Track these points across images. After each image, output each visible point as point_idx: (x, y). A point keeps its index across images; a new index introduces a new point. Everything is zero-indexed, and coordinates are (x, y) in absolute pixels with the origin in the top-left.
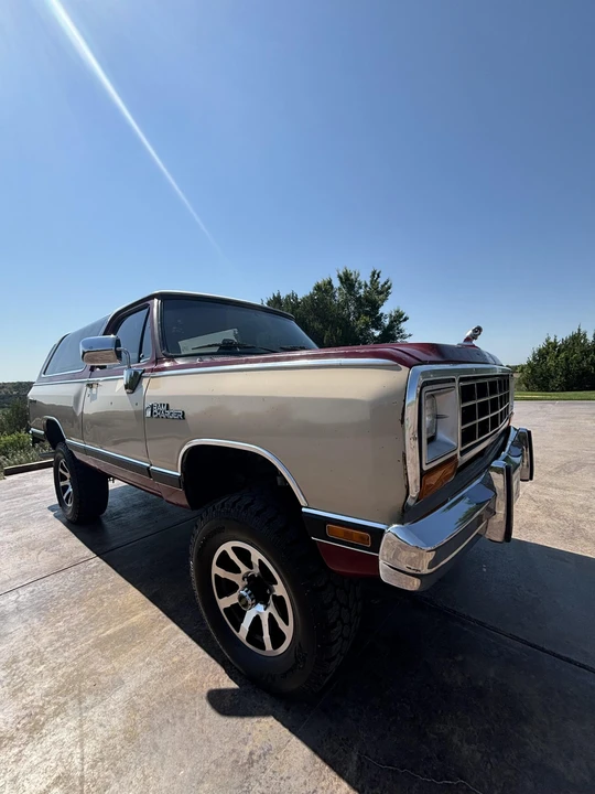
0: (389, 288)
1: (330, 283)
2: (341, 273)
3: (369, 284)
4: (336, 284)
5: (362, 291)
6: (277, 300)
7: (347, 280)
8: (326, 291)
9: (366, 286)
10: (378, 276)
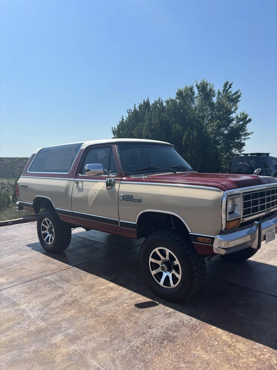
0: (239, 96)
1: (191, 89)
2: (199, 84)
3: (221, 92)
4: (196, 90)
5: (215, 99)
6: (146, 105)
7: (204, 89)
8: (187, 96)
9: (219, 93)
10: (230, 87)
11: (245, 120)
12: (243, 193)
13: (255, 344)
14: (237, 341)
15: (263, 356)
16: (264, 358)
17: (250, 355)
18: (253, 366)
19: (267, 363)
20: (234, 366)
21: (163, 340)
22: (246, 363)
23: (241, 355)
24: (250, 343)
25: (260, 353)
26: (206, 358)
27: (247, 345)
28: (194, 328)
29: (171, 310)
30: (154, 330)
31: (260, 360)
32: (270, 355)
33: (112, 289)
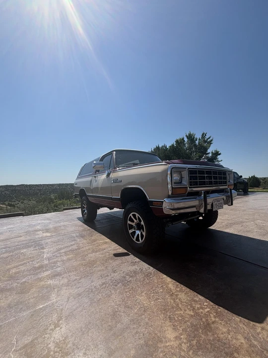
0: (212, 141)
1: (183, 139)
2: (188, 135)
3: (201, 138)
4: (186, 139)
5: (197, 142)
6: (158, 148)
7: (191, 138)
8: (181, 142)
9: (199, 139)
10: (205, 135)
11: (217, 154)
12: (189, 168)
13: (197, 296)
14: (181, 291)
15: (201, 310)
16: (202, 313)
17: (189, 307)
18: (188, 321)
19: (204, 320)
20: (169, 317)
21: (118, 283)
22: (182, 316)
23: (180, 306)
24: (192, 294)
25: (199, 306)
26: (145, 305)
27: (188, 296)
28: (148, 275)
29: (138, 260)
30: (116, 274)
31: (197, 314)
32: (209, 310)
33: (106, 243)
